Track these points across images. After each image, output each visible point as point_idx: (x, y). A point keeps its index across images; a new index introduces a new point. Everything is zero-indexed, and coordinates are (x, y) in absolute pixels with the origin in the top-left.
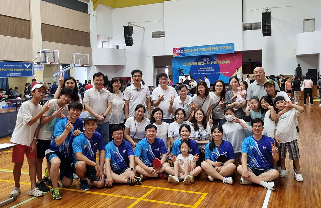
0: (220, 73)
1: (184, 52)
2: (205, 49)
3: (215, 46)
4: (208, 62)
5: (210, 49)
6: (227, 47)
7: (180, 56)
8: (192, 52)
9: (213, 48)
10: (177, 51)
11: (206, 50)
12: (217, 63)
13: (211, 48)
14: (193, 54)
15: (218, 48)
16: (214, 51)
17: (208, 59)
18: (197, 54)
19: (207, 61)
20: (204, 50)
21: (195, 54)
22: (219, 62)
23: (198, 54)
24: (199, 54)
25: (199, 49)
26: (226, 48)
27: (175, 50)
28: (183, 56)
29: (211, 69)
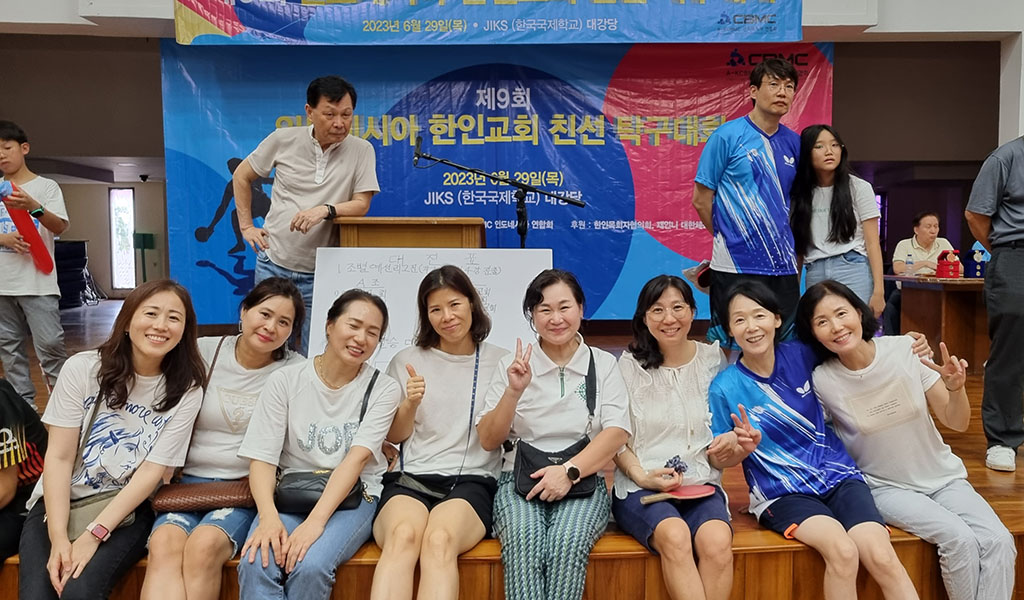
0: (633, 225)
4: (520, 123)
12: (609, 133)
14: (392, 27)
17: (522, 97)
18: (432, 26)
19: (513, 113)
21: (414, 33)
22: (630, 129)
23: (442, 26)
24: (459, 26)
29: (551, 187)
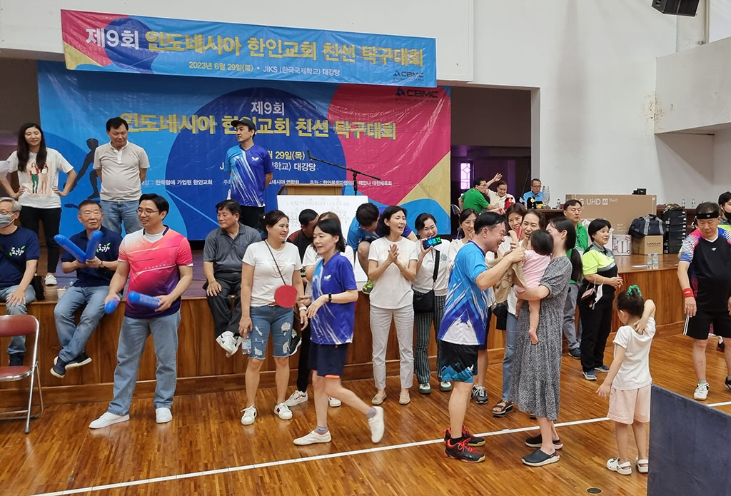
1: (144, 44)
2: (284, 48)
3: (338, 41)
4: (279, 122)
5: (309, 51)
6: (399, 55)
7: (113, 67)
8: (199, 51)
9: (327, 49)
10: (90, 31)
11: (290, 53)
12: (331, 131)
13: (320, 49)
14: (208, 66)
15: (358, 52)
16: (331, 65)
17: (279, 108)
18: (232, 67)
19: (274, 117)
20: (275, 51)
21: (221, 70)
22: (342, 129)
23: (239, 68)
24: (249, 69)
25: (244, 43)
26: (397, 59)
27: (74, 24)
28: (135, 71)
29: (297, 161)
